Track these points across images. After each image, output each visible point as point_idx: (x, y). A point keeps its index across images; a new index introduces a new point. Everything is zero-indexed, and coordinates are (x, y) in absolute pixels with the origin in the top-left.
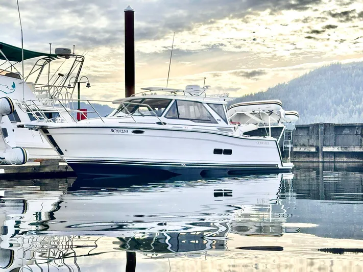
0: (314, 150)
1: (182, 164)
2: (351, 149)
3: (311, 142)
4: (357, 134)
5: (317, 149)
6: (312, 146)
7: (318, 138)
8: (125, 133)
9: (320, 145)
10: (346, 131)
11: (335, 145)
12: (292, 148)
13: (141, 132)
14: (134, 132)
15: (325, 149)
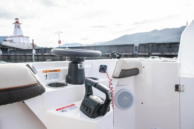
0: (147, 54)
2: (165, 54)
3: (146, 51)
4: (167, 47)
5: (149, 53)
6: (146, 52)
7: (149, 49)
9: (150, 52)
10: (162, 46)
11: (157, 52)
12: (138, 53)
15: (152, 54)
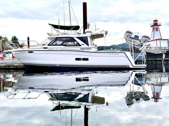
1: (57, 65)
8: (25, 53)
13: (33, 52)
14: (29, 52)
